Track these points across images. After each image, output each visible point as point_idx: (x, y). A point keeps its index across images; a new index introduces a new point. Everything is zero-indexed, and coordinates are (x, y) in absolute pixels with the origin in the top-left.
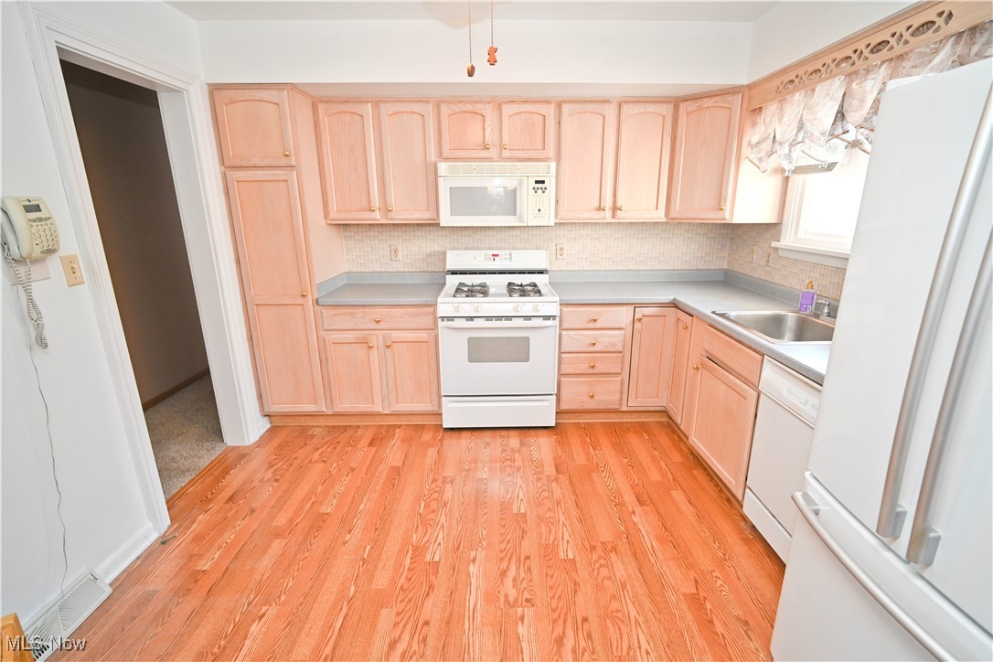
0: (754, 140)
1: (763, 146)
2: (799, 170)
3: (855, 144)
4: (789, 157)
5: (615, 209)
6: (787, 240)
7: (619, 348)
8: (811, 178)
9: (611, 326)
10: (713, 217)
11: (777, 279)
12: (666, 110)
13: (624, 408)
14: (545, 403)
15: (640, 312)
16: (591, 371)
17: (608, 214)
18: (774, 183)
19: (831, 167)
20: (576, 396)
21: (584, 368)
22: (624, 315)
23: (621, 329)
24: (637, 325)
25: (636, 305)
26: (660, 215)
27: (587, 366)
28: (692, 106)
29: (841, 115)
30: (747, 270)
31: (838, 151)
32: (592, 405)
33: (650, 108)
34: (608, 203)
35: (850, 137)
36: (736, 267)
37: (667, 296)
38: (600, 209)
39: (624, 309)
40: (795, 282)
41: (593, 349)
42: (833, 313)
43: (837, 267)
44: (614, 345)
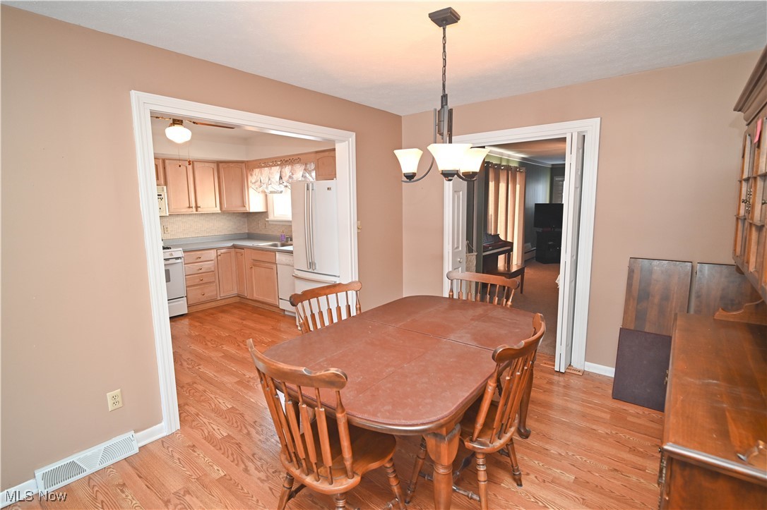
0: (253, 181)
1: (257, 183)
2: (271, 192)
3: (286, 186)
4: (267, 188)
5: (197, 207)
6: (271, 217)
7: (213, 269)
8: (275, 195)
9: (208, 259)
10: (242, 210)
11: (270, 233)
12: (214, 166)
13: (219, 298)
14: (181, 302)
15: (219, 252)
16: (201, 282)
17: (194, 209)
18: (262, 197)
19: (281, 192)
20: (196, 295)
21: (197, 281)
22: (213, 254)
23: (212, 260)
24: (219, 258)
25: (217, 249)
26: (218, 210)
27: (198, 280)
28: (225, 165)
29: (281, 178)
30: (257, 231)
31: (282, 188)
32: (203, 299)
33: (207, 164)
34: (193, 204)
35: (285, 184)
36: (252, 231)
37: (230, 244)
38: (189, 207)
39: (212, 251)
40: (277, 233)
41: (201, 271)
42: (291, 240)
43: (287, 225)
44: (210, 268)
